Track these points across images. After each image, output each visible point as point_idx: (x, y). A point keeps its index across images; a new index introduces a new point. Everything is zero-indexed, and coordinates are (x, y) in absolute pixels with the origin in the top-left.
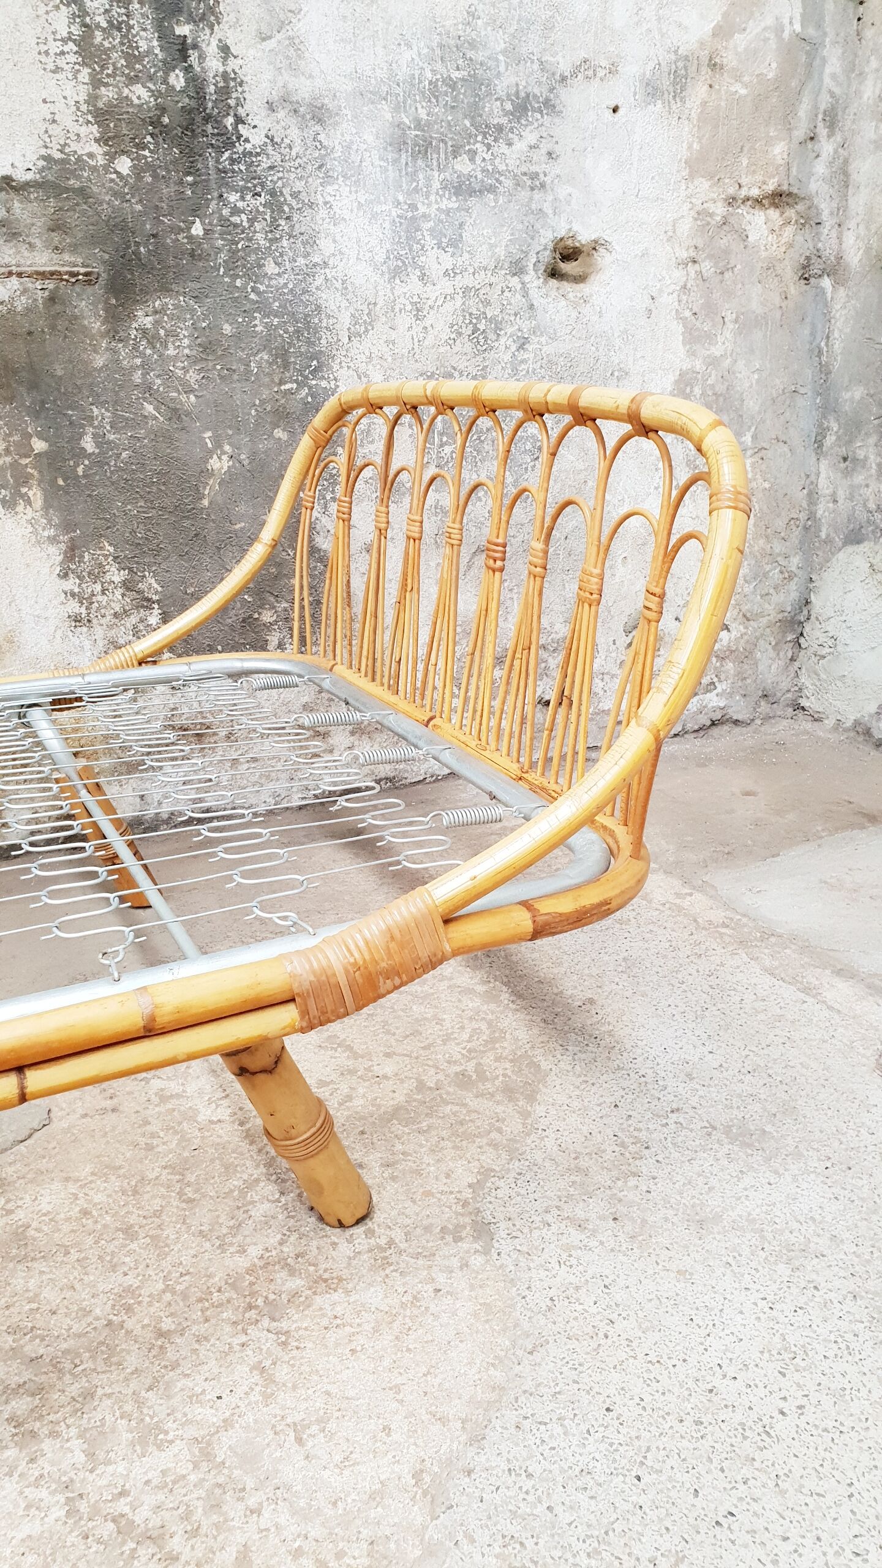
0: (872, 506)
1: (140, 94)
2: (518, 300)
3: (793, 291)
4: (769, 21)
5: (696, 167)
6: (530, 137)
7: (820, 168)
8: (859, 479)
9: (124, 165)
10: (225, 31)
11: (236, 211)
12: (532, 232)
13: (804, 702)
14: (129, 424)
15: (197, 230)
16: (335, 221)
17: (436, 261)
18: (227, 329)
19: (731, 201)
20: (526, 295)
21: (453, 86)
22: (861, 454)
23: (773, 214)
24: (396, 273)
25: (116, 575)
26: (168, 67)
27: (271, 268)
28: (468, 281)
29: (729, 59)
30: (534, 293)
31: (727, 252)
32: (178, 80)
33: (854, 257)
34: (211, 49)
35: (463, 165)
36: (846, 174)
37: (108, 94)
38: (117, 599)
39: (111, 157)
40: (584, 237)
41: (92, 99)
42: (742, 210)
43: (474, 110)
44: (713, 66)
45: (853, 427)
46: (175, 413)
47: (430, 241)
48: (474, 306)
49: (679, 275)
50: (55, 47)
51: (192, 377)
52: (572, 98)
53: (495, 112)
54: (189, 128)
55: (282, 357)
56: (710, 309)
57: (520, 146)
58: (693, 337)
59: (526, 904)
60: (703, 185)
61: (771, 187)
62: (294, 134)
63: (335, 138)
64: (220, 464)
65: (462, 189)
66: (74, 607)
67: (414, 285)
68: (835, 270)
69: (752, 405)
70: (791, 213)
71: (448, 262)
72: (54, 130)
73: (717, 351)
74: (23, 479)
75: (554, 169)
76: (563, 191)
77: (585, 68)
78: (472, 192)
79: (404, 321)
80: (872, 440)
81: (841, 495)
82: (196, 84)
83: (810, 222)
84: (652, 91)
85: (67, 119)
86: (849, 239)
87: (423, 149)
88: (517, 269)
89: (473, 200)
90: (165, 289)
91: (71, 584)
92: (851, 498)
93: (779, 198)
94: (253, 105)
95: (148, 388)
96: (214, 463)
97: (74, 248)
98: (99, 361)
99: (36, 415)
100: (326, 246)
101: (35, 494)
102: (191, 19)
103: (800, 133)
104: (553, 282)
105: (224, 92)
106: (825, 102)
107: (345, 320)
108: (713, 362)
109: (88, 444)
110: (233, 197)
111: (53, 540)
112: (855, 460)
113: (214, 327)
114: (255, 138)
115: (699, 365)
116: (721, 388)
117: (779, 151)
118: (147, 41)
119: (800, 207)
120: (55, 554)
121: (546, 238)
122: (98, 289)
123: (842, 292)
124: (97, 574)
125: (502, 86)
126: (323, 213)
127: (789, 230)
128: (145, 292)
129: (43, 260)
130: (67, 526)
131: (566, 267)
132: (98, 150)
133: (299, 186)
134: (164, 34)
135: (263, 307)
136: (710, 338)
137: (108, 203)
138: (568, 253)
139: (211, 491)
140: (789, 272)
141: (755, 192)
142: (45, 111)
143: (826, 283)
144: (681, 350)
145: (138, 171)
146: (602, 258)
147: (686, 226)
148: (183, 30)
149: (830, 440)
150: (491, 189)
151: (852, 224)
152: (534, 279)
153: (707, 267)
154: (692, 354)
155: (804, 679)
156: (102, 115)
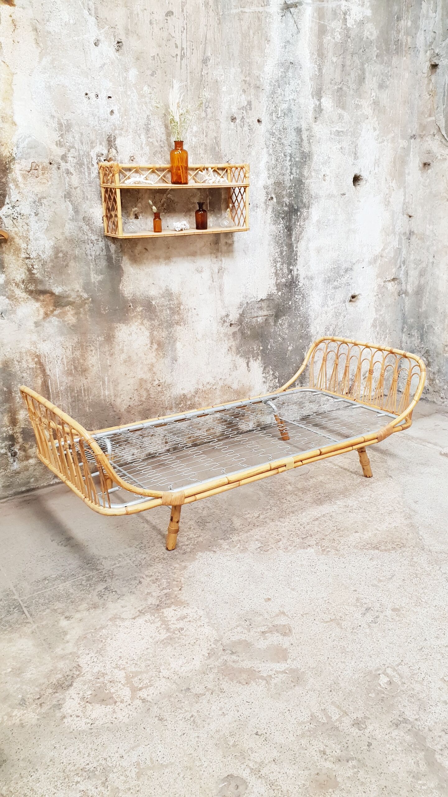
0: (416, 345)
1: (284, 280)
2: (344, 308)
3: (397, 298)
4: (392, 246)
5: (378, 276)
6: (348, 276)
7: (402, 272)
8: (413, 339)
9: (280, 293)
10: (298, 267)
11: (297, 299)
12: (347, 294)
13: (400, 390)
14: (276, 342)
15: (290, 303)
16: (313, 298)
17: (330, 302)
18: (294, 321)
19: (385, 282)
20: (346, 306)
21: (334, 268)
22: (413, 334)
23: (393, 282)
24: (323, 306)
25: (271, 373)
26: (288, 274)
27: (301, 308)
28: (335, 306)
29: (384, 255)
30: (347, 306)
31: (384, 292)
32: (290, 277)
33: (410, 290)
34: (295, 270)
35: (336, 283)
36: (407, 273)
37: (279, 281)
38: (271, 377)
39: (278, 292)
40: (357, 294)
41: (276, 282)
42: (387, 283)
43: (338, 273)
44: (381, 256)
45: (411, 327)
46: (284, 339)
47: (329, 299)
48: (336, 310)
49: (374, 298)
50: (271, 274)
51: (287, 331)
52: (355, 267)
53: (342, 272)
54: (290, 285)
55: (302, 326)
56: (380, 304)
57: (346, 278)
58: (377, 311)
59: (401, 426)
60: (380, 279)
61: (392, 278)
62: (307, 283)
63: (314, 282)
64: (290, 348)
65: (335, 288)
66: (264, 380)
67: (326, 308)
68: (406, 293)
69: (389, 323)
70: (396, 282)
71: (332, 302)
72: (270, 289)
73: (381, 313)
74: (258, 355)
75: (352, 281)
76: (353, 285)
77: (358, 261)
78: (337, 288)
79: (324, 315)
80: (416, 331)
81: (408, 342)
82: (292, 277)
83: (400, 283)
84: (370, 263)
85: (272, 287)
86: (408, 287)
87: (329, 282)
88: (344, 302)
89: (337, 290)
90: (284, 315)
91: (264, 375)
92: (411, 343)
93: (394, 280)
94: (301, 279)
95: (279, 335)
96: (289, 348)
97: (271, 310)
98: (272, 331)
99: (261, 342)
100: (311, 303)
101: (260, 358)
102: (293, 266)
103: (398, 266)
104: (350, 303)
105: (297, 277)
106: (403, 259)
107: (313, 316)
108: (381, 315)
109: (269, 347)
110: (296, 296)
111: (262, 366)
112: (412, 335)
113: (292, 321)
114: (301, 284)
115: (378, 316)
116: (382, 321)
117: (394, 270)
118: (285, 271)
119: (398, 280)
120: (262, 369)
121: (350, 295)
122: (273, 317)
123: (407, 298)
124: (268, 373)
125: (343, 267)
126: (311, 297)
127: (396, 286)
128: (281, 316)
129: (265, 313)
130: (264, 363)
131: (353, 300)
132: (276, 291)
133: (307, 292)
134: (288, 268)
135: (300, 316)
136: (381, 310)
137: (277, 301)
138: (353, 297)
139: (288, 353)
140: (396, 294)
141: (389, 279)
142: (269, 286)
143: (403, 295)
144: (375, 314)
145: (282, 294)
146: (359, 297)
147: (376, 289)
148: (291, 268)
149: (405, 330)
150: (341, 287)
151: (409, 284)
152: (347, 303)
153: (380, 296)
154: (377, 314)
155: (400, 384)
156: (277, 285)
